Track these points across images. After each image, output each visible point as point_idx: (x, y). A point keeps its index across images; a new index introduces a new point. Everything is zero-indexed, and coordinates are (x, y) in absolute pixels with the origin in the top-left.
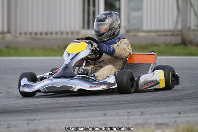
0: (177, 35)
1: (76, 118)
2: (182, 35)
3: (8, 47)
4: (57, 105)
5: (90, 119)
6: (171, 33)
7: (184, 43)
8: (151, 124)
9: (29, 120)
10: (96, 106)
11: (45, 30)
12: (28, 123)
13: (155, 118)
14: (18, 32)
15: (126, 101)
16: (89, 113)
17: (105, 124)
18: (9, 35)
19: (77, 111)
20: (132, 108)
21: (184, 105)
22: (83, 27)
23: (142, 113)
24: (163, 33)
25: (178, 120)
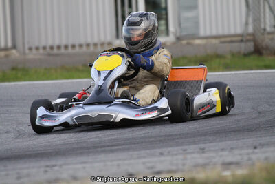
0: (248, 41)
1: (112, 161)
2: (255, 41)
3: (14, 69)
4: (85, 145)
5: (132, 161)
6: (239, 38)
7: (258, 51)
8: (215, 164)
9: (47, 166)
10: (138, 143)
11: (64, 43)
12: (46, 171)
13: (221, 156)
14: (27, 47)
15: (180, 134)
16: (131, 153)
17: (152, 168)
18: (14, 51)
19: (112, 151)
20: (189, 144)
21: (260, 137)
22: (117, 37)
23: (203, 150)
24: (228, 39)
25: (254, 157)
